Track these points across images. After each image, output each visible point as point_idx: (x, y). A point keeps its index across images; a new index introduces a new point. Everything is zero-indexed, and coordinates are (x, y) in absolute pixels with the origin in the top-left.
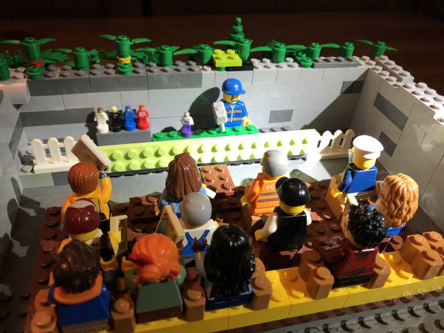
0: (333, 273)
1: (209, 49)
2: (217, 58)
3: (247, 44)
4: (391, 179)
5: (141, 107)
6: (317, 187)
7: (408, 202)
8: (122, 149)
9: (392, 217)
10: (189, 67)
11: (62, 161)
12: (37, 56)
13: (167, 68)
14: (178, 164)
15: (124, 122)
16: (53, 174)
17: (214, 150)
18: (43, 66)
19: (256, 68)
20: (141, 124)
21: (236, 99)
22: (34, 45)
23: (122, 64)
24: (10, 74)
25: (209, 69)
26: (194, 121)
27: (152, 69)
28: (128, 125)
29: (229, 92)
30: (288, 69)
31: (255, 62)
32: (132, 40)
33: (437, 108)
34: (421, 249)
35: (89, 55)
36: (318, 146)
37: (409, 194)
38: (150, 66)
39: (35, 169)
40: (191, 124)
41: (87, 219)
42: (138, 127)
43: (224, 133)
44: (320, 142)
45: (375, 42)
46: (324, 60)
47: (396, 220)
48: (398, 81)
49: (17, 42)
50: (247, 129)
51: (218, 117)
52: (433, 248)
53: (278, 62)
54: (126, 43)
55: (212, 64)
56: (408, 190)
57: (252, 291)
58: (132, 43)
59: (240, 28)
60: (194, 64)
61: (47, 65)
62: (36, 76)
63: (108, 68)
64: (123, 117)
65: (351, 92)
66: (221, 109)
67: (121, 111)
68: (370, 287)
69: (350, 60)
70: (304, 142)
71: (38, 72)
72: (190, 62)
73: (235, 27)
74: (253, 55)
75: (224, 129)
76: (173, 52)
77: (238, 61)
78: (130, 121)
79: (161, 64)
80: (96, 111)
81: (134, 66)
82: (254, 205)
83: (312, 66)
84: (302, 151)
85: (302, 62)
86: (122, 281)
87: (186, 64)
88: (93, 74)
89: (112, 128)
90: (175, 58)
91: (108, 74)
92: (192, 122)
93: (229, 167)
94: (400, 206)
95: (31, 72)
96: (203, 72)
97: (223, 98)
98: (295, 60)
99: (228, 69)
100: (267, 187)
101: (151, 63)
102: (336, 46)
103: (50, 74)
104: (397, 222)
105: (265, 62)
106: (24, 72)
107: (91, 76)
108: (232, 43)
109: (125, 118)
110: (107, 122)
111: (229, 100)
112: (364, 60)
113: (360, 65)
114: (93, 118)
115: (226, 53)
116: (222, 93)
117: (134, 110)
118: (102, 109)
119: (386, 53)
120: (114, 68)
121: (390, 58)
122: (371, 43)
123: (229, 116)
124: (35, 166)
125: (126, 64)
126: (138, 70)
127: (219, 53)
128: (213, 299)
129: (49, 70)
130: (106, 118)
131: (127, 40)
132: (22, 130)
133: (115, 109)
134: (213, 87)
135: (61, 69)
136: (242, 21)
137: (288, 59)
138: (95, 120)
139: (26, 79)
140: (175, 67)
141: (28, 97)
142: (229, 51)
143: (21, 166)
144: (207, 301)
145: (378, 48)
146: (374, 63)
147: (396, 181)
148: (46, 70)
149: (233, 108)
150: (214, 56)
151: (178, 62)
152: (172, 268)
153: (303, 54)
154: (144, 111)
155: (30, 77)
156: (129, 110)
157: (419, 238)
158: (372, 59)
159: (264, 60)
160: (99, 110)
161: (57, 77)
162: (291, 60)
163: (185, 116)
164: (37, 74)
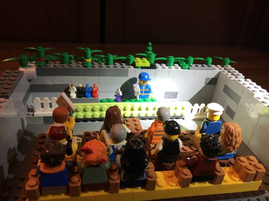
0: (192, 172)
1: (133, 57)
2: (137, 62)
3: (153, 56)
4: (226, 125)
5: (94, 85)
6: (189, 133)
7: (236, 137)
8: (82, 106)
9: (227, 145)
10: (122, 66)
11: (50, 110)
12: (43, 56)
13: (110, 66)
14: (111, 110)
15: (85, 92)
16: (44, 117)
17: (132, 109)
18: (45, 61)
19: (158, 68)
20: (94, 94)
21: (146, 83)
22: (42, 50)
23: (86, 62)
24: (28, 64)
25: (132, 67)
26: (122, 94)
27: (102, 65)
28: (87, 94)
29: (142, 79)
30: (175, 70)
31: (158, 65)
32: (93, 51)
33: (256, 92)
34: (244, 164)
35: (69, 57)
36: (191, 112)
37: (235, 132)
38: (101, 64)
39: (34, 114)
40: (120, 95)
41: (61, 132)
42: (92, 96)
43: (138, 101)
44: (192, 109)
45: (224, 58)
46: (195, 66)
47: (230, 148)
48: (236, 78)
49: (34, 48)
50: (152, 100)
51: (135, 91)
52: (250, 164)
53: (170, 66)
54: (89, 52)
55: (134, 65)
56: (235, 130)
57: (146, 178)
58: (92, 52)
59: (150, 48)
60: (124, 64)
61: (47, 61)
62: (41, 65)
63: (79, 64)
64: (85, 90)
65: (210, 84)
66: (137, 87)
67: (84, 87)
68: (214, 184)
69: (210, 66)
70: (183, 109)
71: (42, 63)
72: (122, 63)
73: (147, 47)
74: (156, 62)
75: (138, 99)
76: (114, 58)
77: (148, 64)
78: (88, 92)
79: (107, 63)
80: (70, 86)
81: (93, 64)
82: (152, 138)
83: (189, 69)
84: (182, 114)
85: (183, 66)
86: (76, 168)
87: (120, 65)
88: (71, 66)
89: (78, 96)
90: (115, 61)
91: (79, 67)
92: (121, 94)
93: (141, 121)
94: (231, 139)
95: (39, 63)
96: (129, 68)
97: (139, 82)
98: (179, 65)
99: (142, 68)
100: (159, 127)
101: (102, 63)
102: (202, 59)
103: (48, 65)
104: (230, 149)
105: (163, 66)
106: (35, 64)
107: (69, 67)
108: (145, 55)
109: (85, 91)
110: (76, 92)
111: (142, 84)
112: (218, 67)
113: (215, 69)
114: (69, 90)
115: (142, 60)
116: (138, 80)
117: (91, 87)
118: (73, 85)
119: (230, 64)
120: (82, 64)
121: (232, 67)
122: (222, 58)
123: (142, 92)
124: (35, 112)
125: (88, 62)
126: (94, 66)
127: (138, 59)
128: (124, 180)
129: (48, 63)
130: (75, 90)
131: (90, 50)
132: (30, 94)
133: (81, 85)
134: (134, 77)
135: (54, 63)
136: (152, 44)
137: (175, 64)
138: (69, 91)
139: (36, 67)
140: (114, 66)
141: (36, 77)
142: (144, 59)
143: (27, 112)
144: (121, 181)
145: (225, 61)
146: (223, 69)
147: (229, 125)
148: (46, 63)
149: (144, 88)
150: (135, 61)
151: (116, 63)
152: (103, 158)
153: (184, 62)
154: (96, 87)
155: (38, 66)
156: (88, 86)
157: (243, 158)
158: (222, 66)
159: (162, 64)
160: (72, 85)
161: (52, 67)
162: (177, 65)
163: (118, 90)
164: (42, 64)
